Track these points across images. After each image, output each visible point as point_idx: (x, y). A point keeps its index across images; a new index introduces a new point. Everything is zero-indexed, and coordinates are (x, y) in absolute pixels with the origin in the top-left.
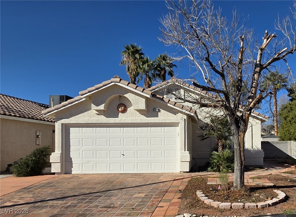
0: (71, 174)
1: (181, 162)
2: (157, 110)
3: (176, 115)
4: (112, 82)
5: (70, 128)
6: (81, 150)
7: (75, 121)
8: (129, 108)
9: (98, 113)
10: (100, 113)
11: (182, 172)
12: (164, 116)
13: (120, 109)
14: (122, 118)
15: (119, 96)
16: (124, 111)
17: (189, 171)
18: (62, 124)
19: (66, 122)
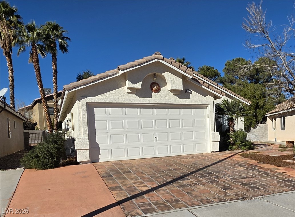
0: (99, 162)
1: (213, 142)
2: (190, 92)
3: (206, 97)
4: (155, 59)
5: (95, 108)
6: (109, 134)
7: (104, 100)
8: (162, 88)
9: (130, 91)
10: (133, 91)
11: (212, 151)
12: (195, 98)
13: (154, 89)
14: (155, 98)
15: (154, 74)
16: (158, 91)
17: (219, 150)
18: (87, 103)
19: (93, 101)
